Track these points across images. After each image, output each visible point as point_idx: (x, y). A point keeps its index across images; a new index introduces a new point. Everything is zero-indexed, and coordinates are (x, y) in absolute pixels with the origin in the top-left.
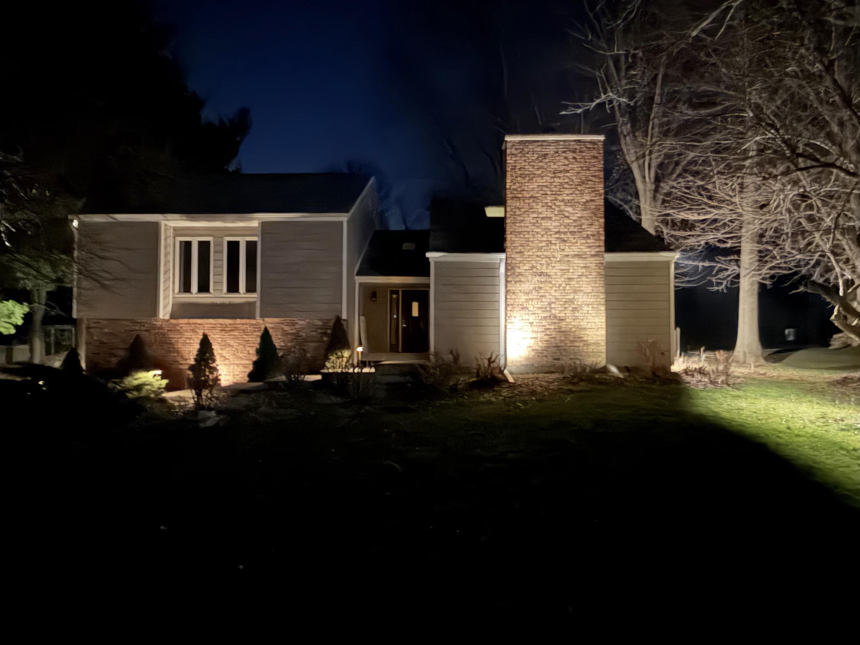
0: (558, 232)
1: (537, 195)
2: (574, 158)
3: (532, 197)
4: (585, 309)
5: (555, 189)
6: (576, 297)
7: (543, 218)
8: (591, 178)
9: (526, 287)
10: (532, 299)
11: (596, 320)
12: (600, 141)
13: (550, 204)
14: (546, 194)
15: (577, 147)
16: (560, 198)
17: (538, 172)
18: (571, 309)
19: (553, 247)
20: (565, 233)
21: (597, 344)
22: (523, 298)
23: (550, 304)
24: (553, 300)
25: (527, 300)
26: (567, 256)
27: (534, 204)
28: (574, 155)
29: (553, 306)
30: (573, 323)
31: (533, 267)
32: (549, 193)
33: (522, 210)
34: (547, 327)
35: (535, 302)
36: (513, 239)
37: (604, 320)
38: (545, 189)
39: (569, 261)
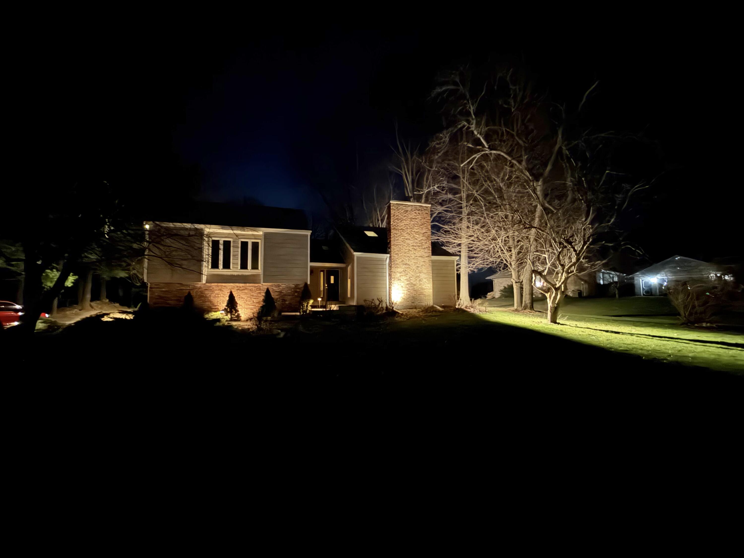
0: (413, 246)
1: (404, 228)
2: (419, 213)
3: (401, 229)
4: (424, 280)
5: (411, 226)
6: (420, 275)
7: (406, 239)
8: (425, 222)
9: (400, 270)
10: (402, 276)
11: (429, 285)
12: (429, 207)
13: (409, 233)
14: (408, 228)
15: (420, 208)
16: (413, 230)
17: (404, 218)
18: (418, 280)
19: (411, 252)
20: (415, 246)
21: (429, 296)
22: (399, 275)
23: (410, 278)
24: (411, 276)
25: (400, 276)
26: (417, 256)
27: (402, 232)
28: (419, 212)
29: (411, 278)
30: (419, 287)
31: (403, 261)
32: (409, 228)
33: (398, 235)
34: (409, 288)
35: (403, 277)
36: (394, 248)
37: (432, 285)
38: (407, 226)
39: (417, 259)
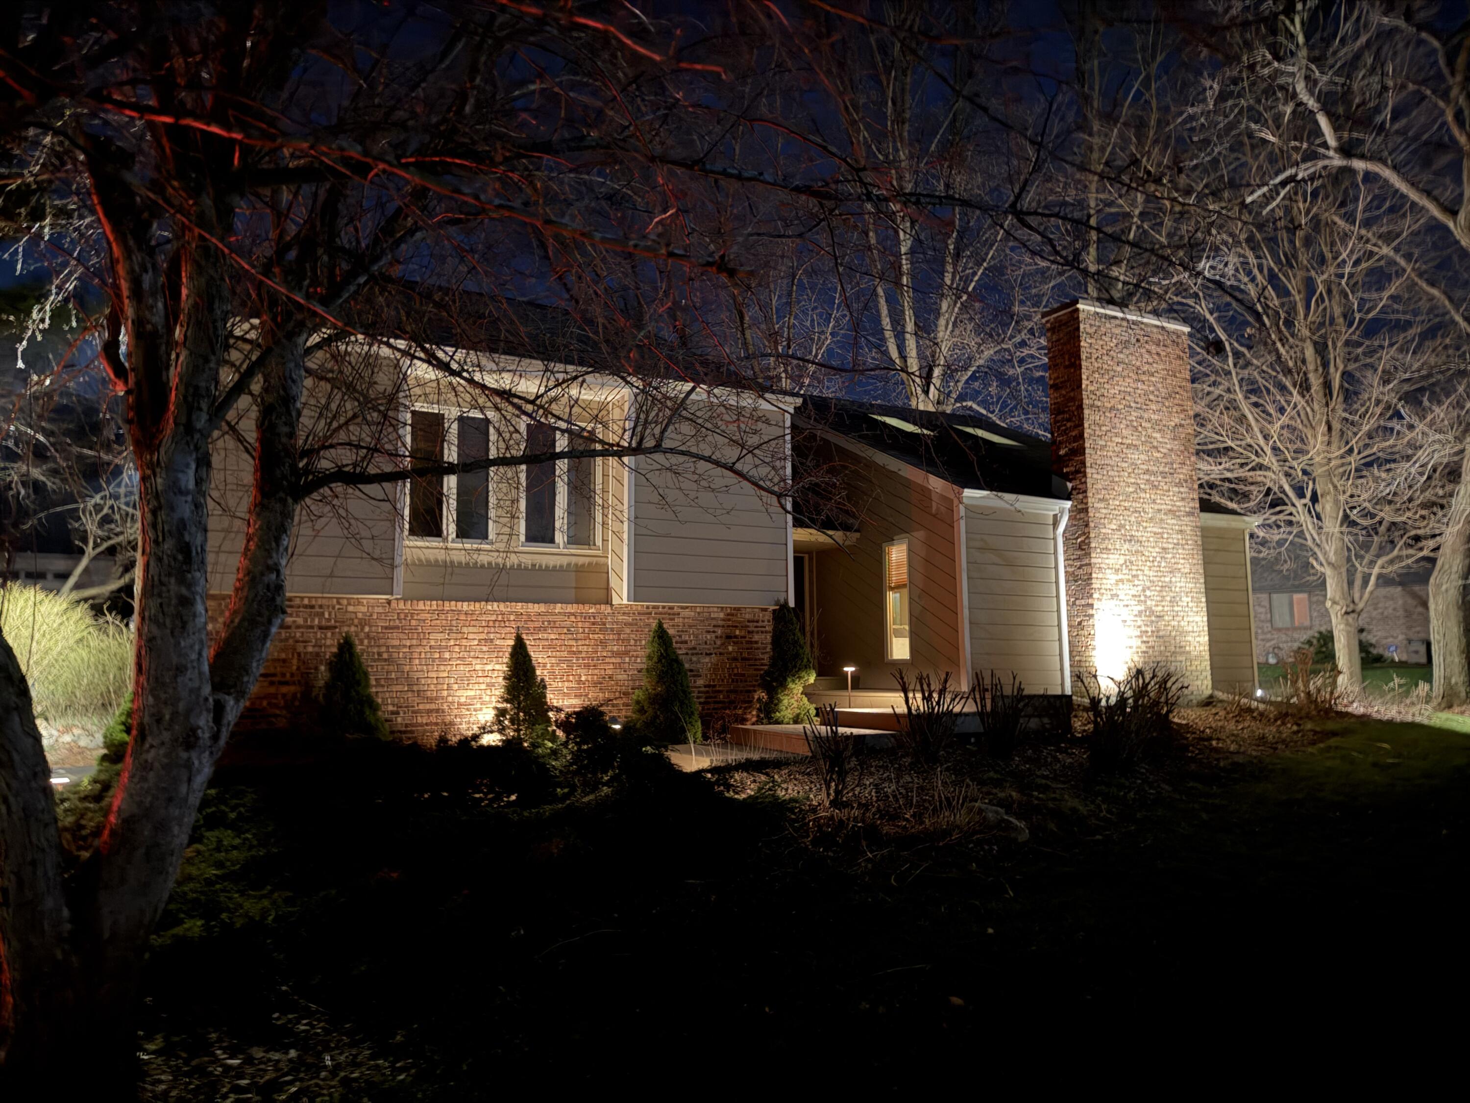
5: (1139, 400)
6: (1173, 579)
7: (1129, 446)
8: (1178, 389)
9: (1114, 559)
10: (1122, 581)
11: (1198, 619)
12: (1184, 334)
13: (1135, 424)
14: (1130, 407)
15: (1161, 337)
16: (1146, 416)
17: (1119, 369)
18: (1168, 599)
19: (1143, 495)
20: (1154, 474)
21: (1199, 657)
22: (1112, 578)
23: (1144, 590)
24: (1148, 584)
25: (1118, 581)
26: (1159, 511)
27: (1116, 420)
28: (1159, 350)
29: (1148, 593)
30: (1173, 623)
31: (1122, 526)
